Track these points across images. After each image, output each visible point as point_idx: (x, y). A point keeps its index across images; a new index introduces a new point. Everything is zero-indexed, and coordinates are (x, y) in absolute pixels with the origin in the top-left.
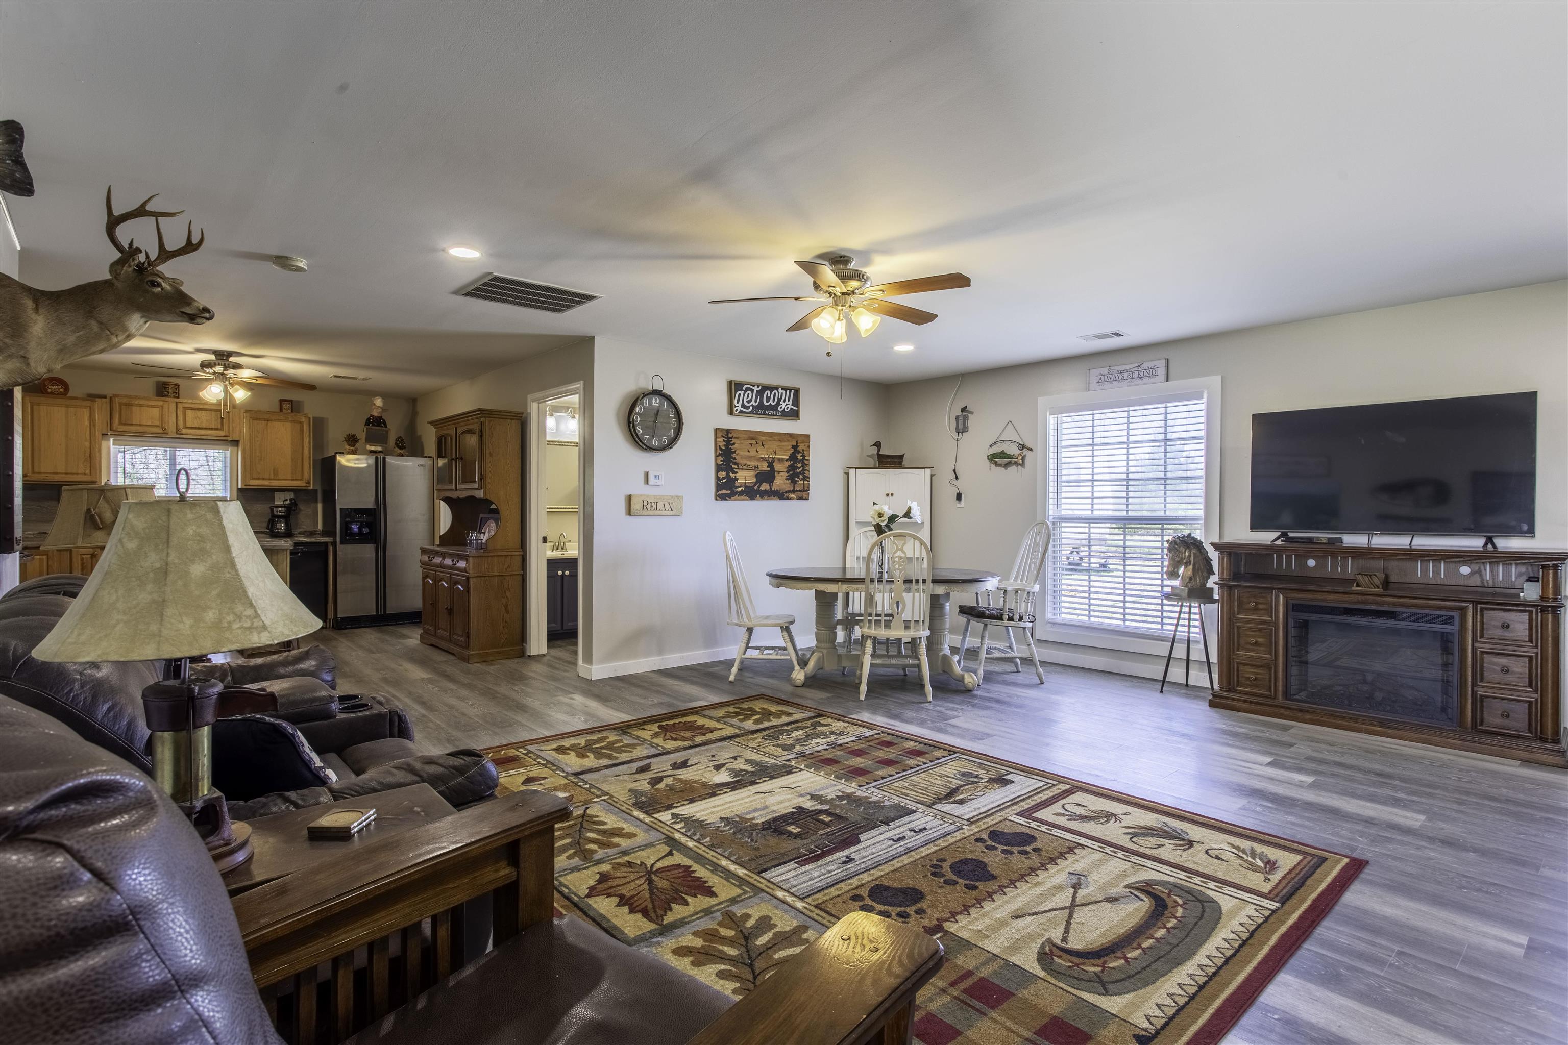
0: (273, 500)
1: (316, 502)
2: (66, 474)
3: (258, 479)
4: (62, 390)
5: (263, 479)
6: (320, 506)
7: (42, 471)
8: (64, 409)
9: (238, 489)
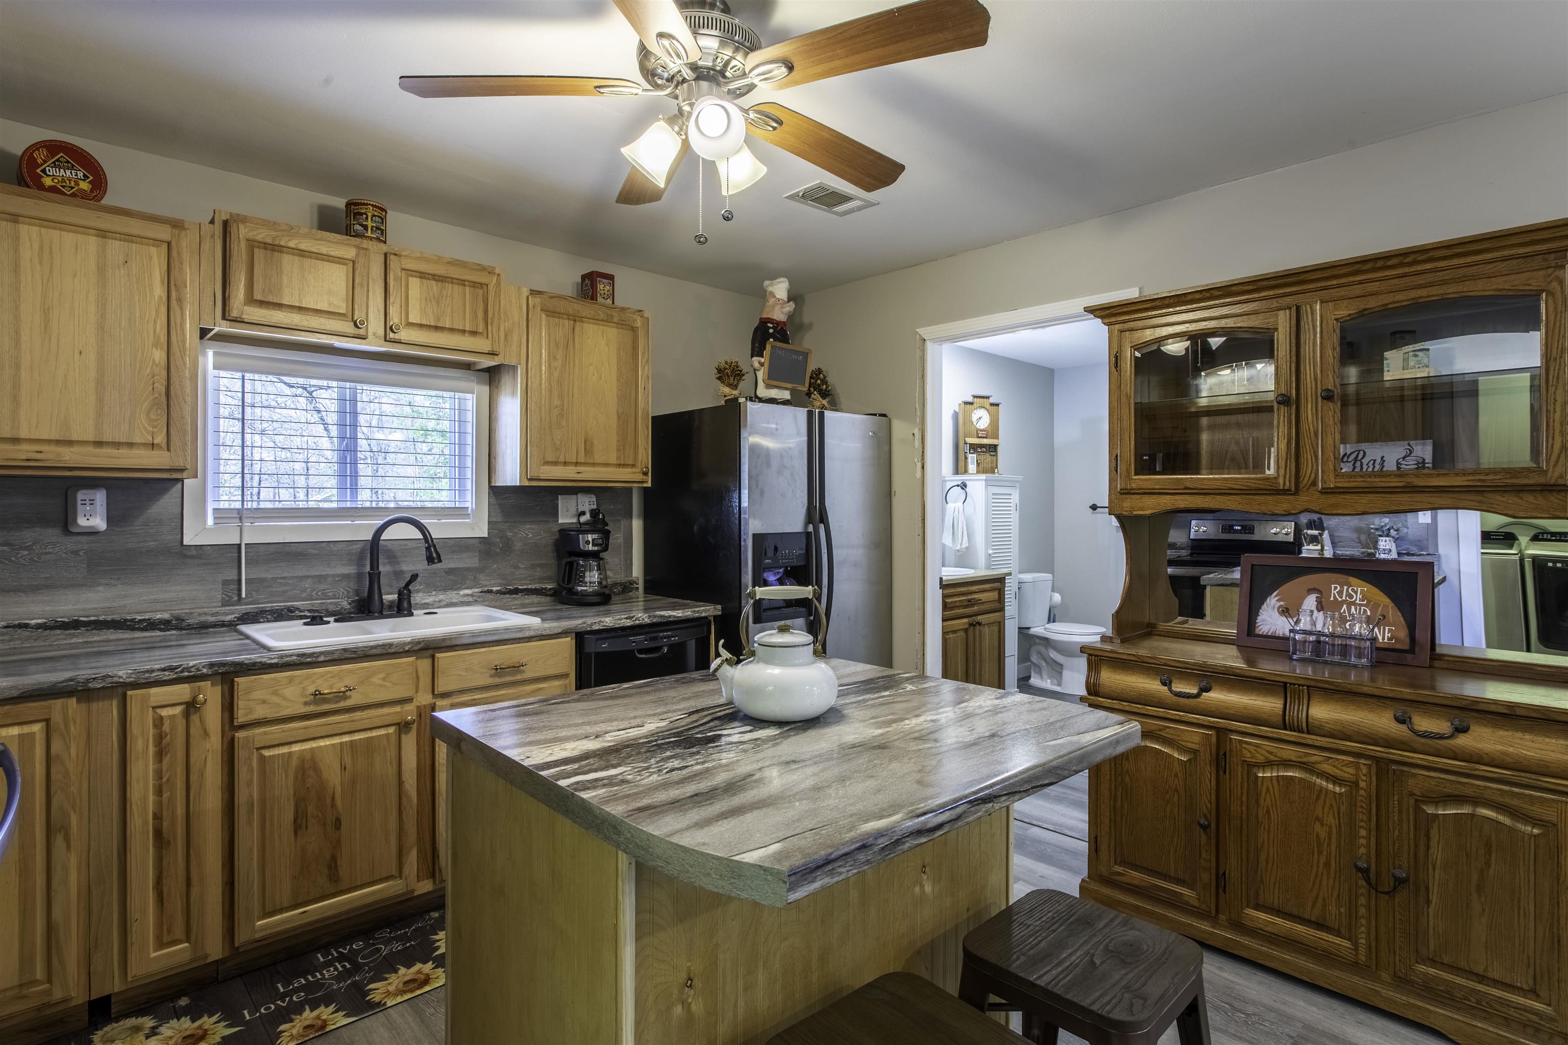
0: (555, 514)
1: (630, 517)
2: (99, 444)
3: (555, 463)
4: (85, 186)
5: (565, 463)
6: (637, 525)
7: (24, 434)
8: (92, 242)
9: (497, 493)
